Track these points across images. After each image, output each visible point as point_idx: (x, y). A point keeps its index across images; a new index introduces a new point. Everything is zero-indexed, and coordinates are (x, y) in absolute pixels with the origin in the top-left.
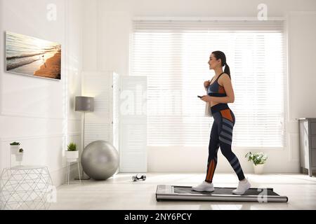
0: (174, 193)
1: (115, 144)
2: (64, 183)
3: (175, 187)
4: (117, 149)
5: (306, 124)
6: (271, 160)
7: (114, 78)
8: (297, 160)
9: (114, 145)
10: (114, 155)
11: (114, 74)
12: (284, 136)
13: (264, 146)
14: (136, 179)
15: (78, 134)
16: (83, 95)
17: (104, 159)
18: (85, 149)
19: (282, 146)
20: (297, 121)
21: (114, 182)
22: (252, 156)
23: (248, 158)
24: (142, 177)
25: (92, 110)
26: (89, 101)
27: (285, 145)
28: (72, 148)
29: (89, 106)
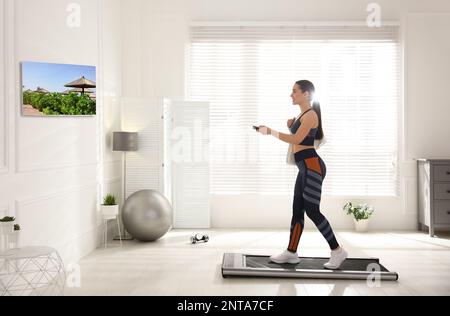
0: (245, 267)
1: (167, 193)
2: (99, 246)
3: (247, 256)
4: (170, 201)
5: (427, 167)
6: (378, 214)
7: (165, 106)
8: (414, 212)
9: (166, 195)
10: (166, 209)
11: (165, 100)
12: (398, 182)
13: (369, 194)
14: (195, 240)
15: (117, 180)
16: (124, 130)
17: (152, 214)
18: (127, 201)
19: (394, 195)
20: (415, 162)
21: (166, 245)
22: (352, 209)
23: (346, 211)
24: (204, 238)
25: (135, 149)
26: (131, 138)
27: (398, 193)
28: (110, 201)
29: (132, 145)
